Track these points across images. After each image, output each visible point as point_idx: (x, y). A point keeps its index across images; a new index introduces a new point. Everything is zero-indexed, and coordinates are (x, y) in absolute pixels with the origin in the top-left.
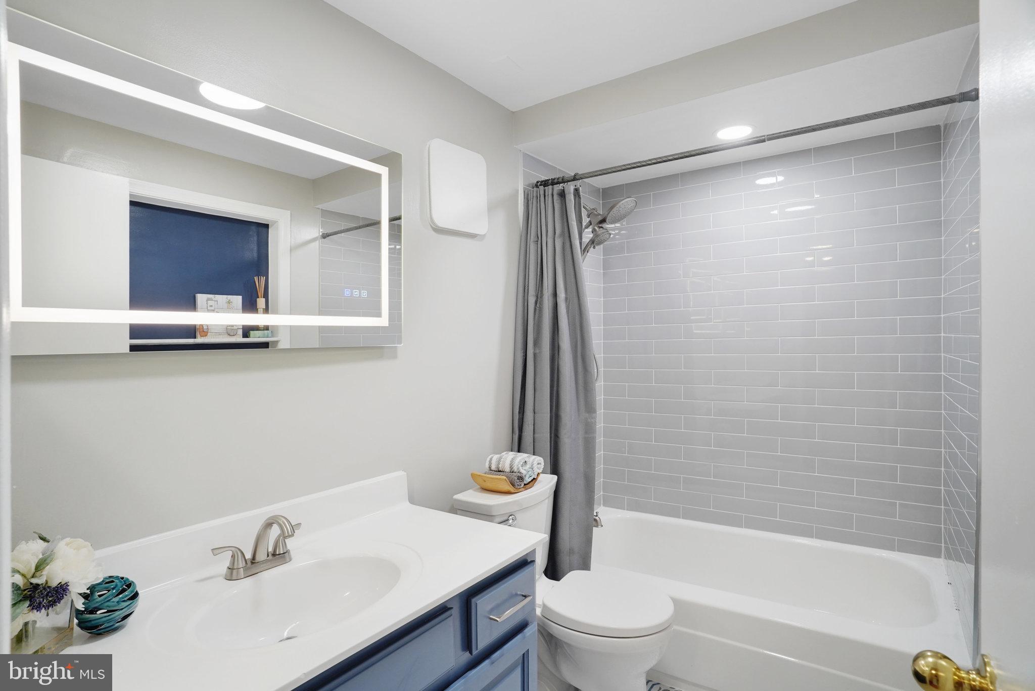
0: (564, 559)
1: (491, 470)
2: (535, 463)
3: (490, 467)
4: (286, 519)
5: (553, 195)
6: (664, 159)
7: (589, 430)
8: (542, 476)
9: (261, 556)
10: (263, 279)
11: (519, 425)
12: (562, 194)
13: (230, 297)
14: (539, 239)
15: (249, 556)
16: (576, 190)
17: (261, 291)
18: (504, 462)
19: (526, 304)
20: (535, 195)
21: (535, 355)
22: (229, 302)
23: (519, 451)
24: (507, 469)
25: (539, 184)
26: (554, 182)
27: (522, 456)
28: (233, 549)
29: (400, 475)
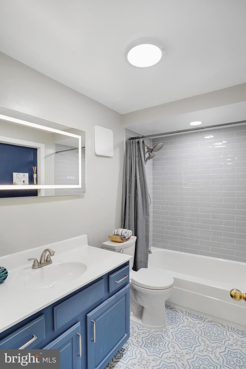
0: (139, 264)
1: (115, 234)
2: (129, 232)
3: (114, 234)
4: (51, 250)
5: (135, 143)
6: (172, 133)
7: (147, 221)
8: (131, 236)
9: (43, 261)
10: (35, 167)
11: (124, 219)
12: (138, 143)
13: (24, 174)
14: (130, 157)
15: (39, 261)
16: (143, 141)
17: (35, 172)
18: (119, 232)
19: (126, 179)
20: (129, 142)
21: (129, 196)
22: (24, 175)
23: (124, 228)
24: (120, 234)
25: (131, 138)
26: (135, 138)
27: (125, 230)
28: (35, 259)
29: (85, 236)
